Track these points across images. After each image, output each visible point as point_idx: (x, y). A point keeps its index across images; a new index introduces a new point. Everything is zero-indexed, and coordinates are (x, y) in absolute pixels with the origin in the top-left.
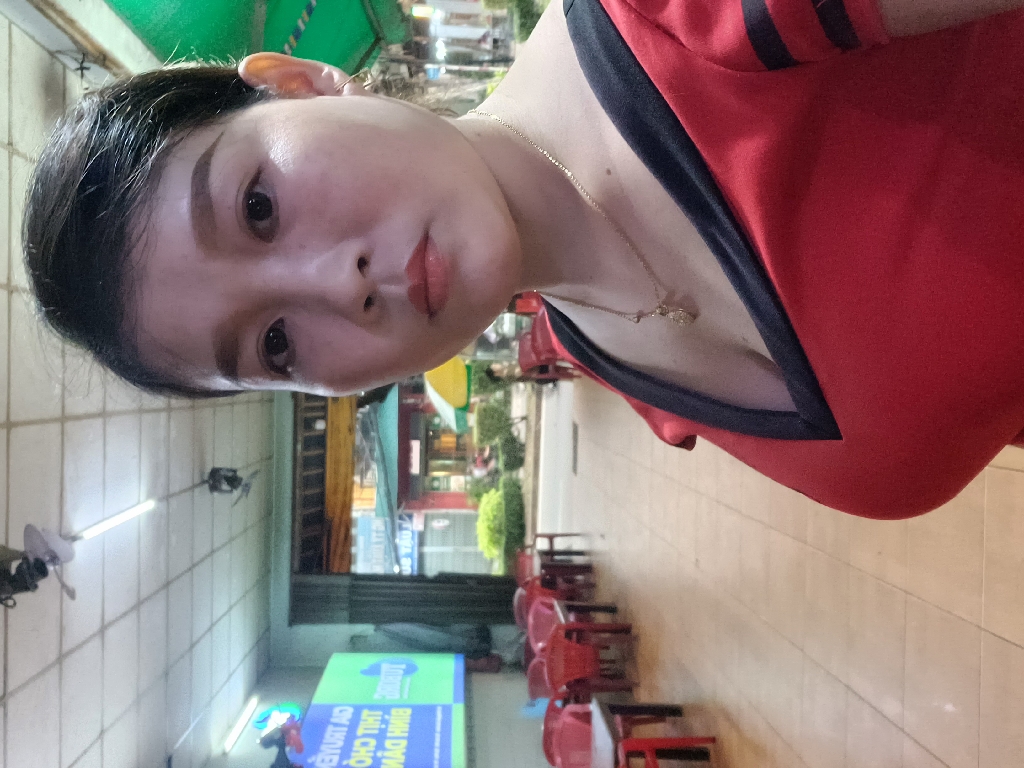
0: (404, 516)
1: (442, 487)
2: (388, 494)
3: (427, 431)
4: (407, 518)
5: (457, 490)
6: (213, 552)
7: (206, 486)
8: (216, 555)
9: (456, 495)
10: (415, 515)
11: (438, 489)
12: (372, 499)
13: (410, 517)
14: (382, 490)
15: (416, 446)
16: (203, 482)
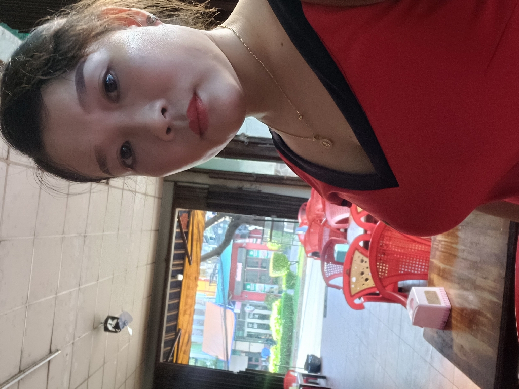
0: (231, 303)
1: (251, 289)
2: (223, 290)
3: (247, 258)
4: (232, 305)
5: (260, 292)
9: (258, 294)
10: (237, 303)
11: (249, 290)
12: (214, 292)
13: (234, 303)
14: (221, 287)
15: (240, 266)
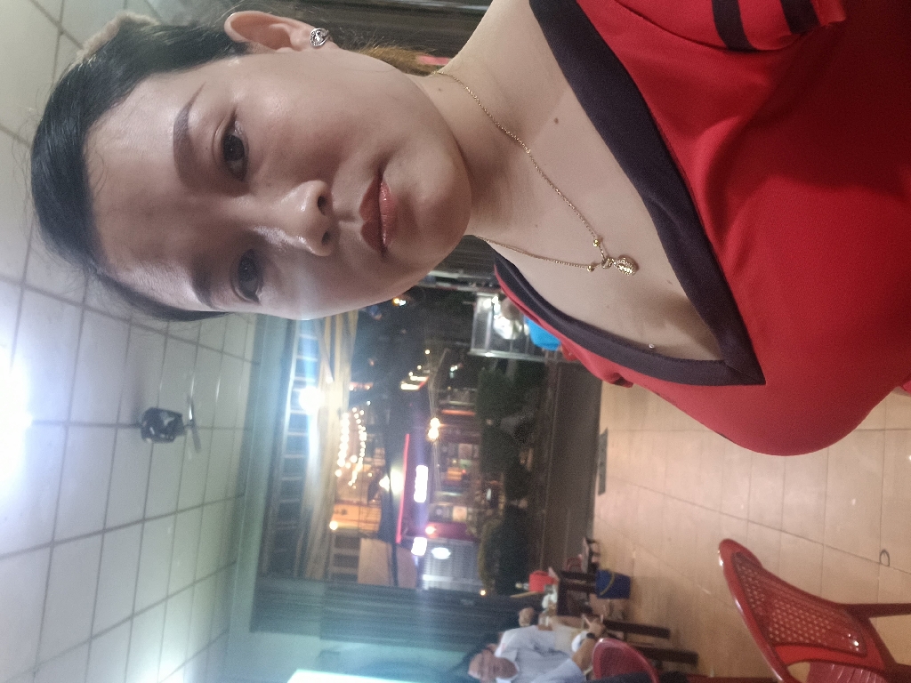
1: (445, 516)
5: (459, 520)
6: (144, 520)
7: (139, 431)
8: (147, 524)
9: (458, 524)
12: (375, 522)
15: (422, 471)
16: (135, 425)
